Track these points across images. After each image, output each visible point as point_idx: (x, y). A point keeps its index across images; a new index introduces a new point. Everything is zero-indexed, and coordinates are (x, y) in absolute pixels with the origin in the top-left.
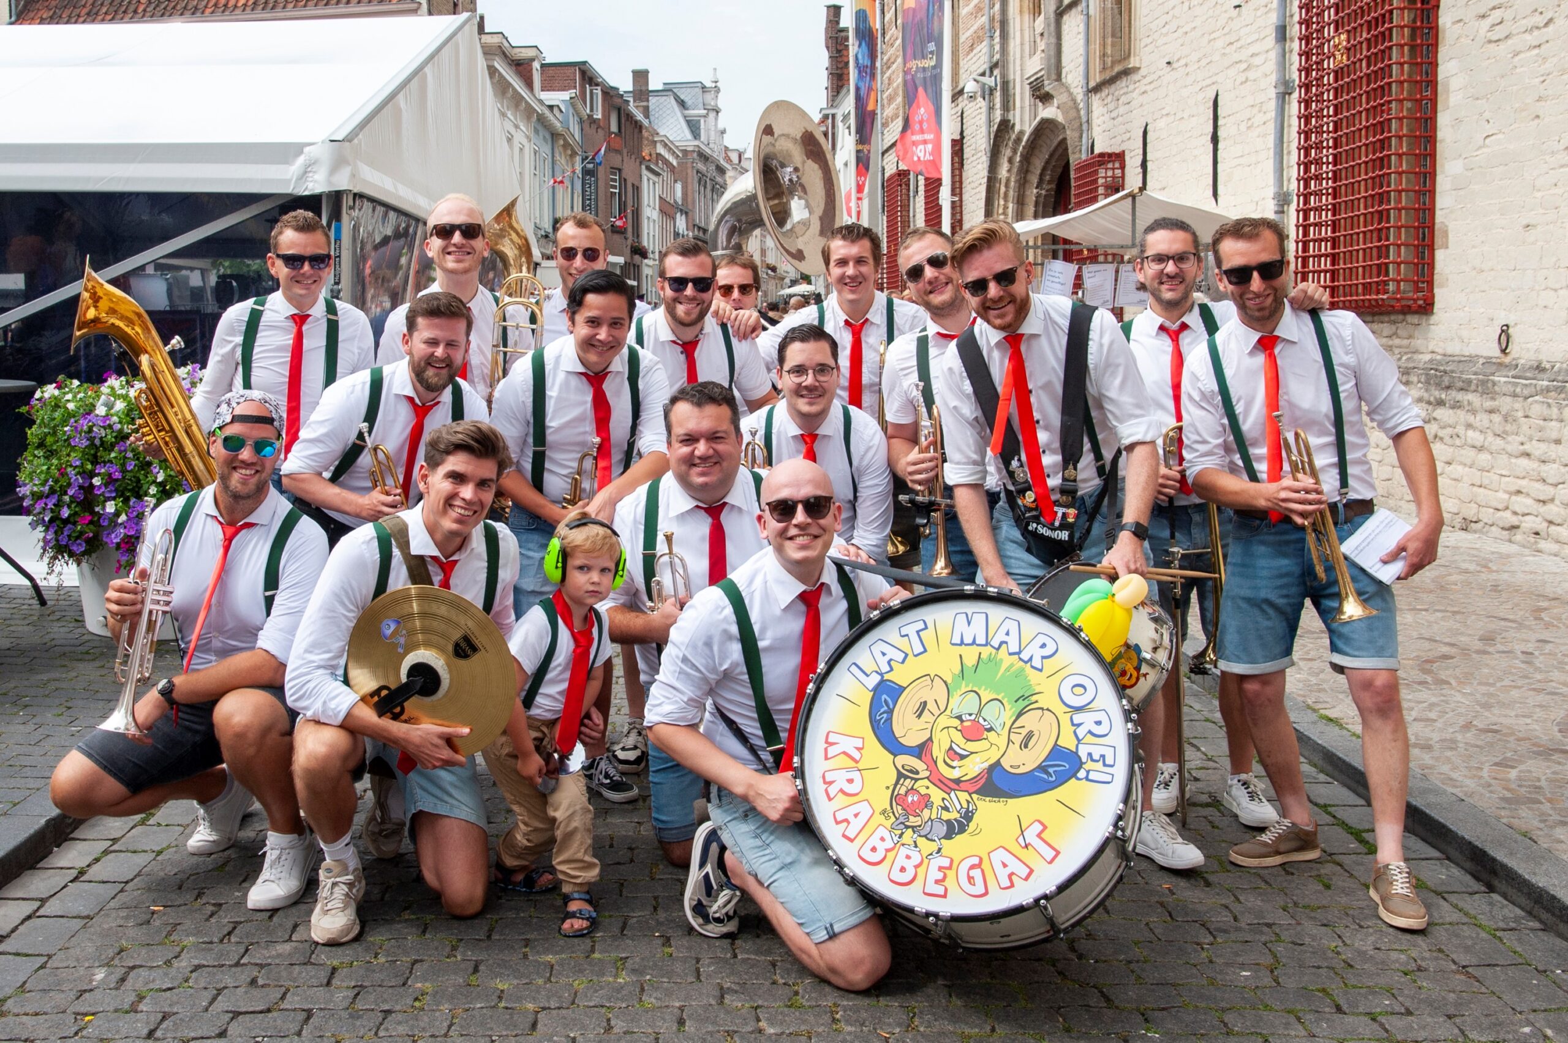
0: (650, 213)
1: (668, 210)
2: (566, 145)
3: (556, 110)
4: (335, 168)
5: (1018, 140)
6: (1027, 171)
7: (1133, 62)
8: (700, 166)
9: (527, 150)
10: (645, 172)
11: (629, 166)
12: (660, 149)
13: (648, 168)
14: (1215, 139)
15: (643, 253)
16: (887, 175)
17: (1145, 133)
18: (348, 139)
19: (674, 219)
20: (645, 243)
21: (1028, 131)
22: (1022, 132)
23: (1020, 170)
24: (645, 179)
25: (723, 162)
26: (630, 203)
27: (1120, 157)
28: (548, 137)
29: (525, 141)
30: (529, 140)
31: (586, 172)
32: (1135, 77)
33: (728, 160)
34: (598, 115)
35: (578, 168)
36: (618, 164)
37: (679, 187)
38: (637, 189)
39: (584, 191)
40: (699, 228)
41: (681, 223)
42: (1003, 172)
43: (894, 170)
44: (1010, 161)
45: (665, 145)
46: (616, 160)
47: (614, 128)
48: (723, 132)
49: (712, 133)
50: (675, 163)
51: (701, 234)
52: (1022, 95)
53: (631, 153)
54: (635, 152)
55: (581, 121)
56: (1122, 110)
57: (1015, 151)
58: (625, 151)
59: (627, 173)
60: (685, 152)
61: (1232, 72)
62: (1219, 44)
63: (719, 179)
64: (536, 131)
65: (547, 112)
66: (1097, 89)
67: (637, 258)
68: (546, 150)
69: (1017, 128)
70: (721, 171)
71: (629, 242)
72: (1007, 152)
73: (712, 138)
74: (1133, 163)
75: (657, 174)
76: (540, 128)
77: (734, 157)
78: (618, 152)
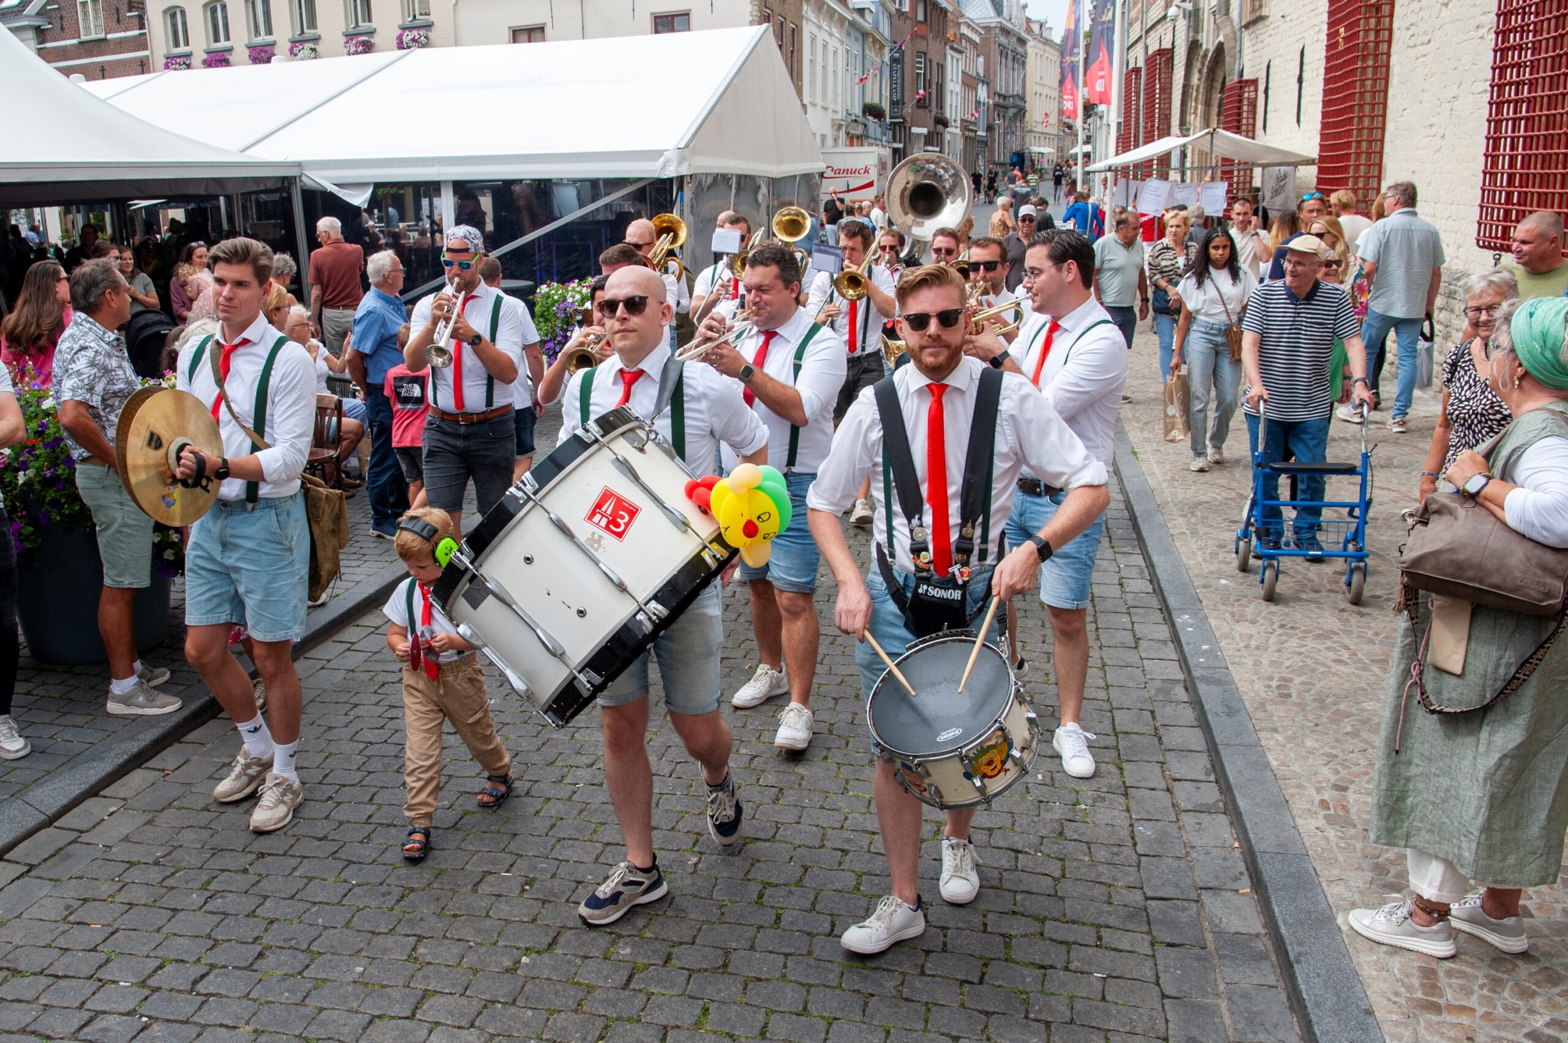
0: (953, 87)
1: (969, 82)
2: (875, 41)
3: (867, 13)
4: (680, 164)
5: (1205, 56)
6: (1213, 80)
7: (1264, 12)
8: (1003, 40)
9: (840, 52)
10: (949, 52)
11: (933, 48)
12: (964, 30)
13: (952, 48)
14: (1300, 80)
15: (945, 124)
16: (1150, 52)
17: (1268, 67)
18: (687, 146)
19: (976, 89)
20: (948, 115)
21: (1212, 49)
22: (1207, 50)
23: (1207, 79)
24: (949, 58)
25: (1024, 35)
26: (934, 80)
27: (1254, 82)
28: (859, 36)
29: (838, 45)
30: (842, 42)
31: (893, 60)
32: (1267, 22)
33: (1029, 30)
34: (906, 8)
35: (887, 59)
36: (924, 49)
37: (981, 60)
38: (941, 67)
39: (891, 76)
40: (1000, 95)
41: (982, 93)
42: (1195, 80)
43: (1157, 47)
44: (1200, 71)
45: (969, 26)
46: (921, 45)
47: (921, 17)
48: (1025, 7)
49: (1014, 9)
50: (977, 39)
51: (1001, 101)
52: (1207, 21)
53: (936, 37)
54: (940, 33)
55: (890, 16)
56: (1259, 46)
57: (1203, 64)
58: (930, 36)
59: (934, 55)
60: (988, 29)
61: (1312, 32)
62: (1307, 9)
63: (1020, 50)
64: (849, 34)
65: (857, 17)
66: (1247, 26)
67: (940, 127)
68: (857, 49)
69: (1204, 47)
70: (1022, 42)
71: (933, 114)
72: (1197, 65)
73: (1014, 14)
74: (1261, 87)
75: (961, 52)
76: (852, 31)
77: (1035, 28)
78: (924, 38)
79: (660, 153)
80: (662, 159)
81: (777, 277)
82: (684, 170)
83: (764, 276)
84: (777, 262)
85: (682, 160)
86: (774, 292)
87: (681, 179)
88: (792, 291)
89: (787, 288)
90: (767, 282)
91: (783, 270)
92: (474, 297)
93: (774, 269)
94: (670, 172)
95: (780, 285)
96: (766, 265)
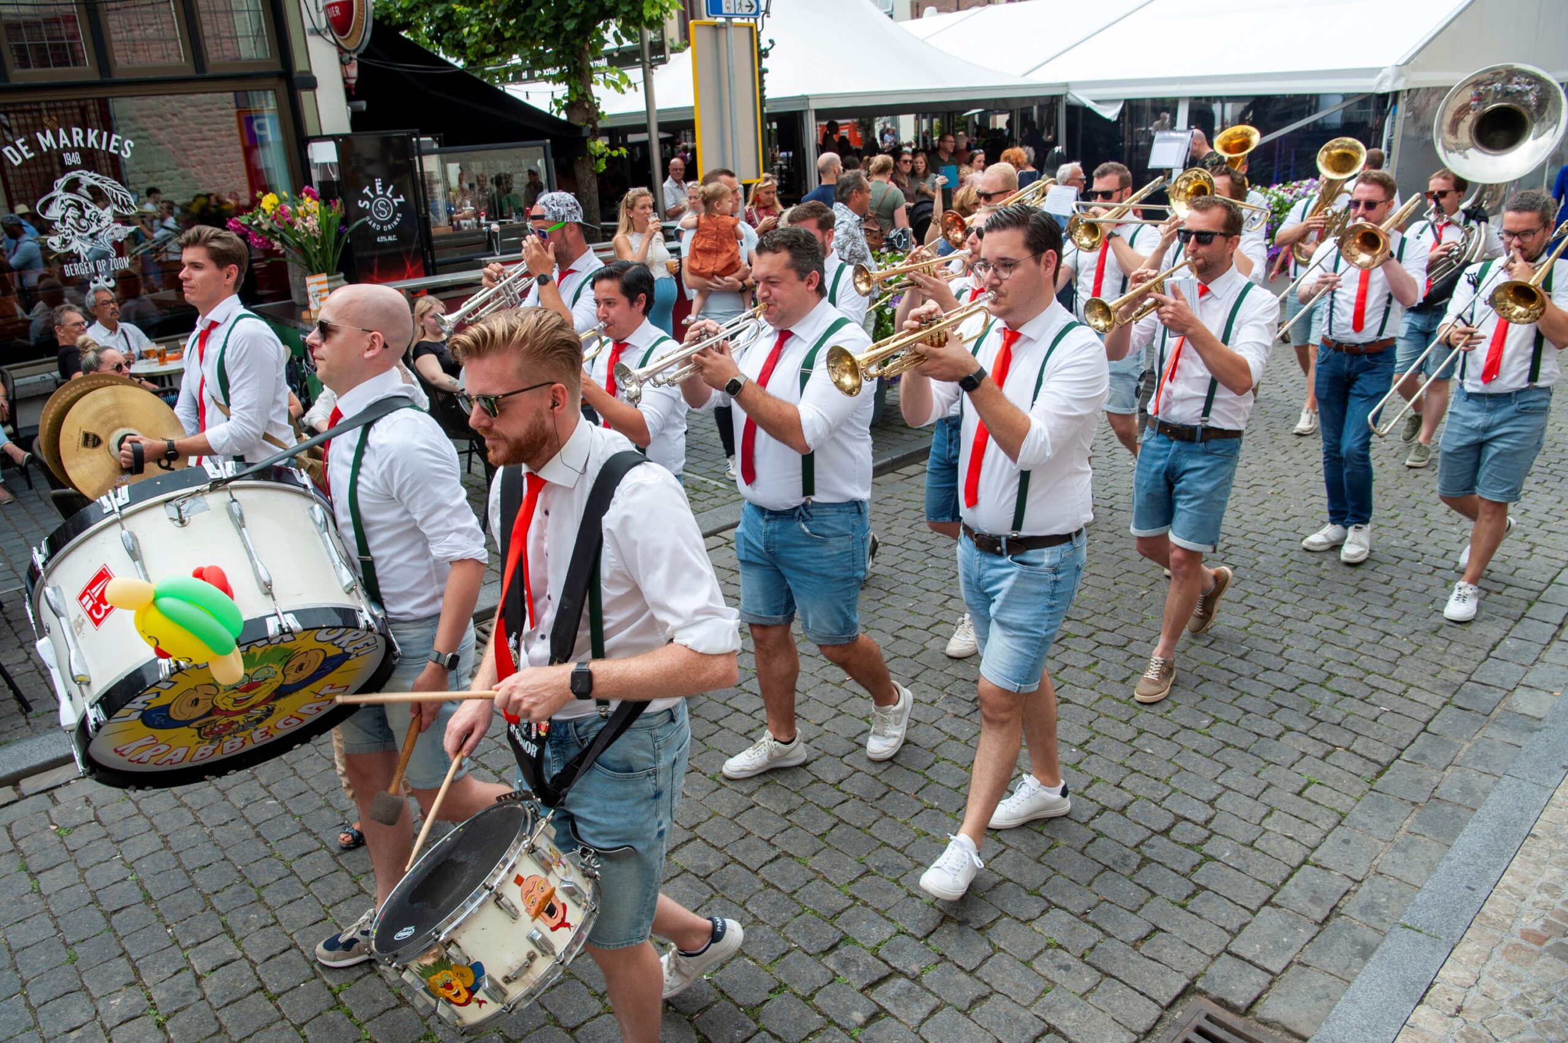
4: (1396, 79)
18: (1406, 63)
79: (1379, 70)
80: (1380, 76)
81: (788, 266)
82: (1400, 86)
83: (772, 265)
84: (790, 248)
85: (1398, 76)
86: (784, 285)
87: (1396, 94)
88: (810, 283)
89: (802, 279)
90: (775, 272)
91: (795, 257)
92: (572, 271)
93: (784, 256)
94: (1386, 88)
95: (792, 276)
96: (775, 252)
